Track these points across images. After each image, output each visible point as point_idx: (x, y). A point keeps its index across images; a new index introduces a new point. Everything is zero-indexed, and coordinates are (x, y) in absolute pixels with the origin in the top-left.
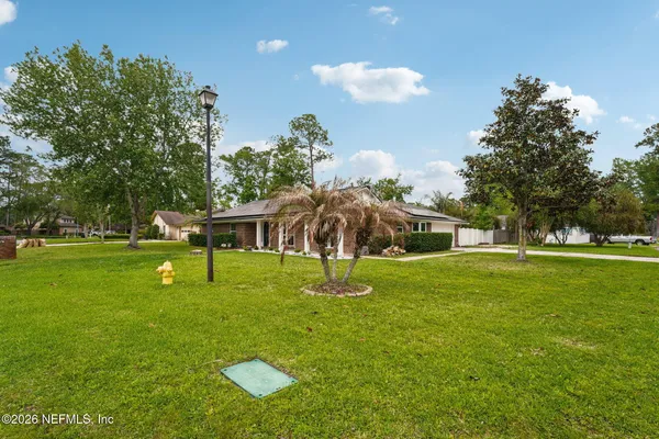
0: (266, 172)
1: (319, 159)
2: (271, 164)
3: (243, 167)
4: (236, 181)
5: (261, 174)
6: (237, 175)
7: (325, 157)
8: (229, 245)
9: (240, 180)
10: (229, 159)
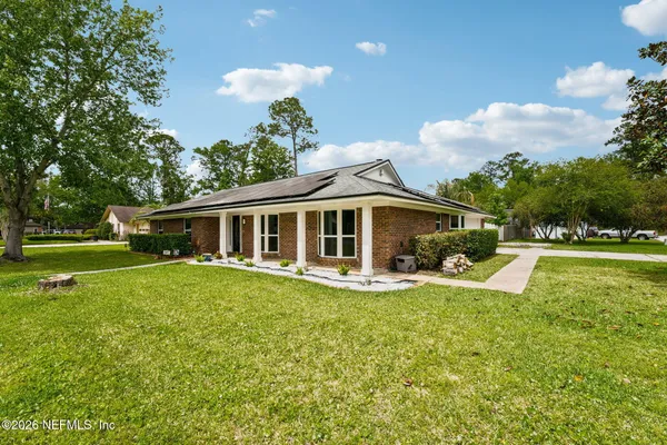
0: (244, 167)
1: (303, 149)
2: (250, 157)
3: (221, 161)
4: (213, 175)
5: (240, 169)
6: (213, 170)
7: (310, 146)
8: (176, 252)
9: (217, 175)
10: (205, 153)
